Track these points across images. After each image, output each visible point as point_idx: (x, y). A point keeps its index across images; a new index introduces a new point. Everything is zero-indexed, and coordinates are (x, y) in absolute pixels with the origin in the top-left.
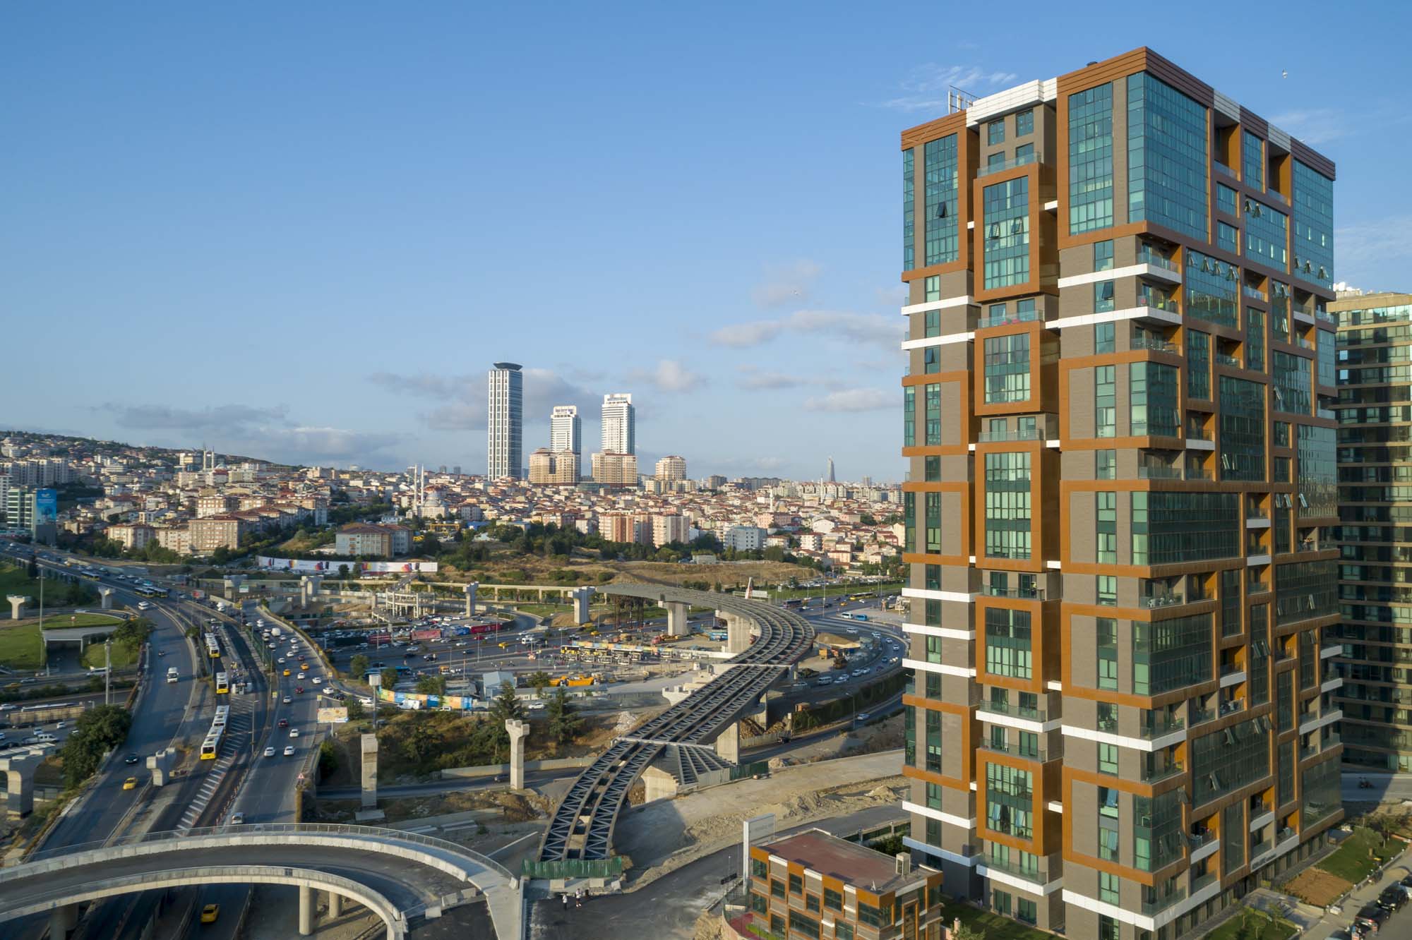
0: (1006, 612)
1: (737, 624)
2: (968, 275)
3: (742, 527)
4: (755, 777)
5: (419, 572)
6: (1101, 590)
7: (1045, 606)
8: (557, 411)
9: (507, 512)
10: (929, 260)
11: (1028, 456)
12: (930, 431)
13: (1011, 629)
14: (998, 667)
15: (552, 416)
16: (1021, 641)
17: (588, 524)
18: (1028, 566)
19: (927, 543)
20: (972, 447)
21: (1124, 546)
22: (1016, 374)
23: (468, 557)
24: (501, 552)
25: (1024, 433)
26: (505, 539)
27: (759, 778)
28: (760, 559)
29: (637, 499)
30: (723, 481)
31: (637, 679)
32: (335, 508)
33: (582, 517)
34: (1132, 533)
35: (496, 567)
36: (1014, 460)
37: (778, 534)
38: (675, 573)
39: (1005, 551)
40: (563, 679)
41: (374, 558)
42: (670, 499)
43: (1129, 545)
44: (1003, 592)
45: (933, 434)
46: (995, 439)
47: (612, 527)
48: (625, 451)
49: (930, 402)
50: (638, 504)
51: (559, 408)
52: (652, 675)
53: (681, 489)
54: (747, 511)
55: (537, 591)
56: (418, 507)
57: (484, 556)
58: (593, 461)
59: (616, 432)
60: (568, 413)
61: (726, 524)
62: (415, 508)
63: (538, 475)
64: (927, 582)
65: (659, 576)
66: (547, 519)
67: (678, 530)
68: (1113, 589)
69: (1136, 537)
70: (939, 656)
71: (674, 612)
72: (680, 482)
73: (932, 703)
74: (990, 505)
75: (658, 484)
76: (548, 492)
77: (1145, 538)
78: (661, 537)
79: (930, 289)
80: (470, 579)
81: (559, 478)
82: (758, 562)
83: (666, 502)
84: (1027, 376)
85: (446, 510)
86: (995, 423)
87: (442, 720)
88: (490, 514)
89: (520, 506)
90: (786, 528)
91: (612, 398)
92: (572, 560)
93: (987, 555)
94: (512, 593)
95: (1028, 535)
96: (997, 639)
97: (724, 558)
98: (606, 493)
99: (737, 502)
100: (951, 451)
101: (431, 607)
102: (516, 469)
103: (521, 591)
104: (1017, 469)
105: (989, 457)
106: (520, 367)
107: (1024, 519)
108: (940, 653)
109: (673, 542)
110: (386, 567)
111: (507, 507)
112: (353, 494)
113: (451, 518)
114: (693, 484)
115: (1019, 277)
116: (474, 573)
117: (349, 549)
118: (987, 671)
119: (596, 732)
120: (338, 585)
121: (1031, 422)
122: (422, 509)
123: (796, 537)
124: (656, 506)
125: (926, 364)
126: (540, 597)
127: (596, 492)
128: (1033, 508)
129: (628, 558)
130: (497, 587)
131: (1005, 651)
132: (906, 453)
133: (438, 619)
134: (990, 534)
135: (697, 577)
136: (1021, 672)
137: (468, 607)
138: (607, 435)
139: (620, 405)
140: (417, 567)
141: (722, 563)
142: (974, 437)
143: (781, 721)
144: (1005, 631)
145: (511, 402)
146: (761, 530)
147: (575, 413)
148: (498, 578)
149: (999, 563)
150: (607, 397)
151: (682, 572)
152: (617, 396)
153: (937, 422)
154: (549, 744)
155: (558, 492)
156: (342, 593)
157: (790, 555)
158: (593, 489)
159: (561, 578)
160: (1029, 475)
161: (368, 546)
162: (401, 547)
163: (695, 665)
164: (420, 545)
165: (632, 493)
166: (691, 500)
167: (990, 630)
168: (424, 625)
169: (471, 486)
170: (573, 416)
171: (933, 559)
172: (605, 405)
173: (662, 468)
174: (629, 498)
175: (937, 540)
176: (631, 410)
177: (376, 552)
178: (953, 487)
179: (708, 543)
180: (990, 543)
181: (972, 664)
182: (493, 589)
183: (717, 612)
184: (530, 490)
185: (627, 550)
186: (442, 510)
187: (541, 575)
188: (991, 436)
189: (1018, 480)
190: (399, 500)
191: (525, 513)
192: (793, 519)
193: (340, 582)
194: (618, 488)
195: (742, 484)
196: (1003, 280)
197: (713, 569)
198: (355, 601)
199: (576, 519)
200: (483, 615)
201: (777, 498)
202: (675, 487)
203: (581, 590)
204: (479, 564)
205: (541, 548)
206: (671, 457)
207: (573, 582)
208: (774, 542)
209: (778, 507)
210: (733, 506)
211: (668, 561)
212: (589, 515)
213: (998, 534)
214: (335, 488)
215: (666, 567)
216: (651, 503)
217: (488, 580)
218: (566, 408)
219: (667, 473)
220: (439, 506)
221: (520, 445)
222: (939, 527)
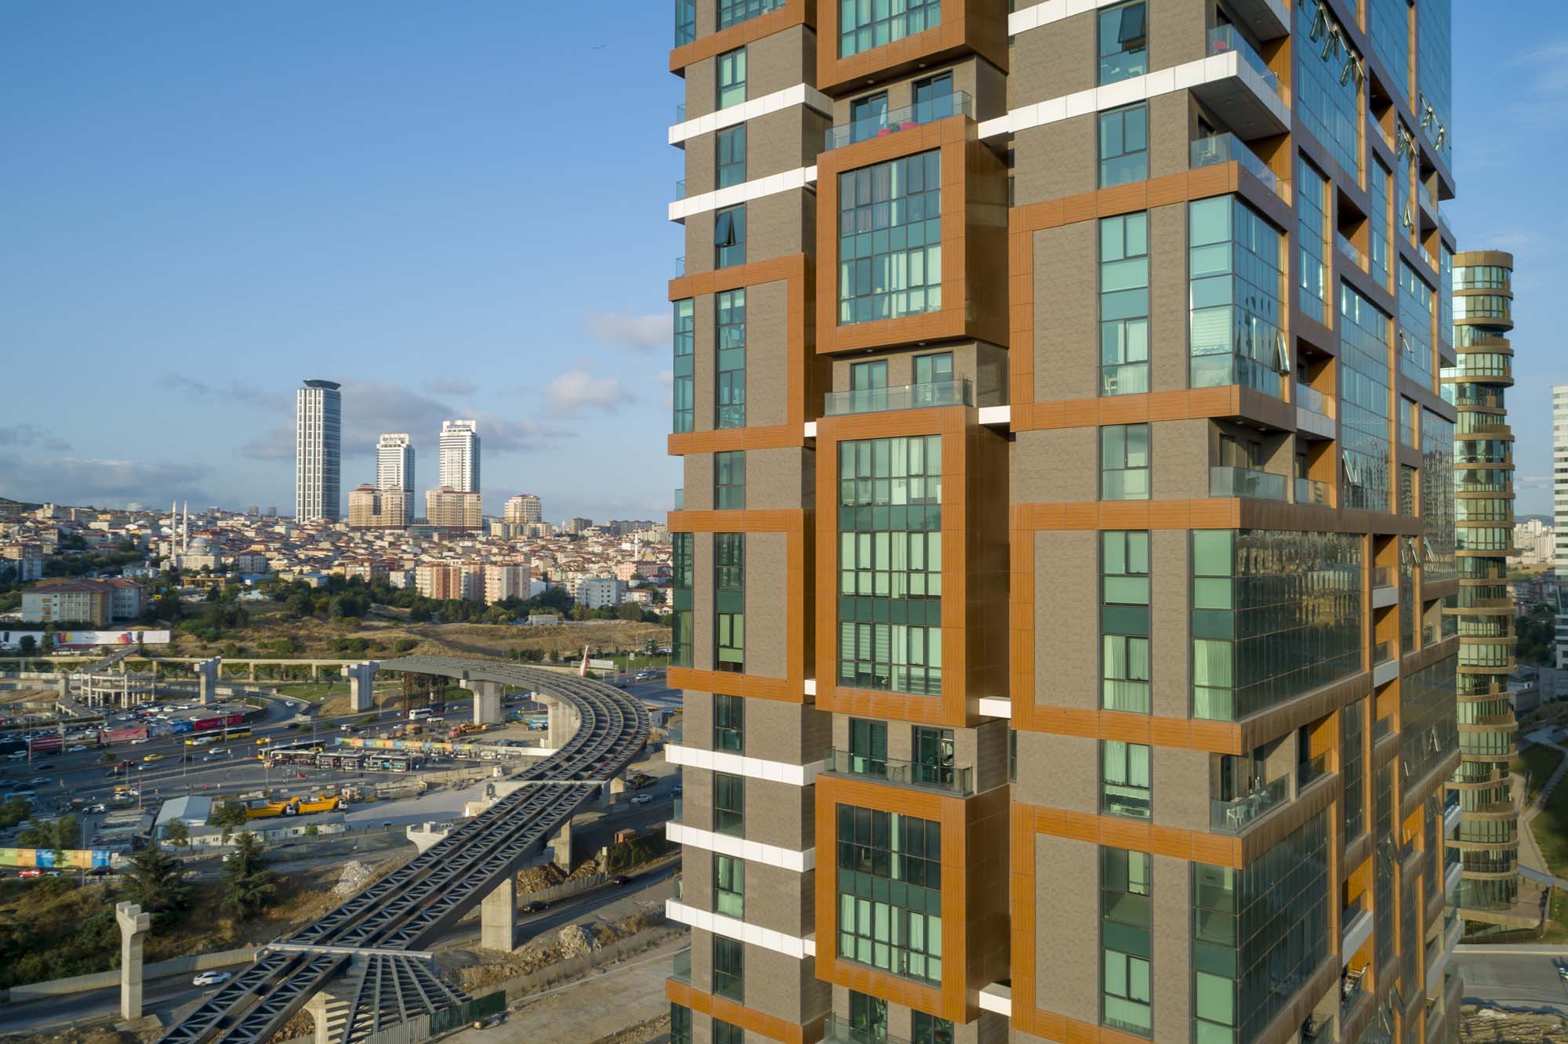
0: (885, 817)
1: (561, 710)
2: (805, 38)
3: (598, 579)
4: (477, 1024)
5: (141, 644)
6: (1109, 777)
7: (975, 810)
8: (384, 439)
9: (301, 562)
10: (726, 17)
11: (935, 445)
12: (725, 398)
13: (895, 858)
14: (865, 946)
15: (378, 446)
16: (917, 891)
17: (405, 577)
18: (935, 711)
19: (717, 646)
20: (811, 429)
21: (1170, 668)
22: (909, 251)
23: (217, 623)
24: (268, 615)
25: (927, 395)
26: (280, 598)
27: (484, 1025)
28: (615, 617)
29: (479, 546)
30: (587, 524)
31: (407, 795)
32: (60, 558)
33: (400, 568)
34: (1192, 636)
35: (256, 635)
36: (902, 456)
37: (639, 588)
38: (503, 638)
39: (882, 672)
40: (292, 802)
41: (76, 626)
42: (519, 545)
43: (1185, 666)
44: (877, 768)
45: (731, 404)
46: (861, 407)
47: (432, 580)
48: (468, 489)
49: (724, 333)
50: (478, 552)
51: (387, 436)
52: (431, 787)
53: (535, 534)
54: (607, 559)
55: (310, 666)
56: (178, 556)
57: (240, 620)
58: (428, 498)
59: (456, 466)
60: (399, 442)
61: (580, 575)
62: (173, 557)
63: (359, 516)
64: (716, 733)
65: (482, 642)
66: (351, 571)
67: (516, 584)
68: (1140, 776)
69: (1202, 648)
70: (739, 901)
71: (482, 694)
72: (533, 525)
73: (723, 1005)
74: (848, 562)
75: (506, 528)
76: (369, 537)
77: (1225, 649)
78: (495, 590)
79: (727, 80)
80: (215, 652)
81: (385, 520)
82: (612, 622)
83: (513, 549)
84: (936, 254)
85: (217, 559)
86: (862, 372)
87: (43, 894)
88: (278, 563)
89: (321, 554)
90: (652, 579)
91: (452, 425)
92: (364, 624)
93: (841, 680)
94: (270, 670)
95: (936, 634)
96: (864, 880)
97: (570, 618)
98: (441, 538)
99: (598, 549)
100: (769, 438)
101: (149, 692)
102: (332, 508)
103: (287, 667)
104: (909, 476)
105: (849, 450)
106: (339, 385)
107: (927, 596)
108: (741, 895)
109: (509, 598)
110: (94, 638)
111: (302, 557)
112: (93, 540)
113: (223, 569)
114: (549, 527)
115: (918, 19)
116: (222, 644)
117: (42, 614)
118: (839, 952)
119: (302, 897)
120: (18, 664)
121: (944, 365)
122: (183, 557)
123: (661, 590)
124: (500, 554)
125: (718, 247)
126: (314, 674)
127: (428, 538)
128: (945, 571)
129: (445, 620)
130: (252, 662)
131: (882, 909)
132: (675, 448)
133: (155, 710)
134: (848, 629)
135: (532, 643)
136: (917, 965)
137: (203, 692)
138: (445, 469)
139: (462, 433)
140: (140, 637)
141: (566, 624)
142: (814, 408)
143: (592, 858)
144: (881, 861)
145: (326, 428)
146: (620, 582)
147: (407, 442)
148: (255, 650)
149: (868, 703)
150: (446, 424)
151: (513, 636)
152: (459, 422)
153: (739, 377)
154: (222, 922)
155: (380, 538)
156: (23, 675)
157: (652, 613)
158: (425, 532)
159: (344, 649)
160: (937, 491)
161: (70, 609)
162: (126, 610)
163: (495, 770)
164: (153, 608)
165: (472, 537)
166: (543, 547)
167: (848, 858)
168: (129, 720)
169: (270, 530)
170: (404, 445)
171: (730, 684)
172: (444, 434)
173: (512, 509)
174: (468, 544)
175: (738, 643)
176: (476, 440)
177: (81, 617)
178: (770, 522)
179: (556, 600)
180: (848, 652)
181: (807, 927)
182: (247, 665)
183: (533, 694)
184: (346, 534)
185: (443, 610)
186: (210, 560)
187: (316, 644)
188: (853, 400)
189: (911, 503)
190: (158, 547)
191: (326, 562)
192: (660, 569)
193: (22, 660)
194: (459, 532)
195: (609, 528)
196: (882, 31)
197: (552, 632)
198: (38, 686)
199: (392, 569)
200: (223, 702)
201: (646, 544)
202: (527, 532)
203: (360, 666)
204: (232, 631)
205: (324, 608)
206: (524, 496)
207: (360, 653)
208: (637, 597)
209: (644, 555)
210: (593, 553)
211: (495, 623)
212: (409, 565)
213: (865, 631)
214: (67, 531)
215: (491, 630)
216: (495, 550)
217: (241, 652)
218: (396, 436)
219: (518, 515)
220: (206, 554)
221: (337, 481)
222: (742, 611)
